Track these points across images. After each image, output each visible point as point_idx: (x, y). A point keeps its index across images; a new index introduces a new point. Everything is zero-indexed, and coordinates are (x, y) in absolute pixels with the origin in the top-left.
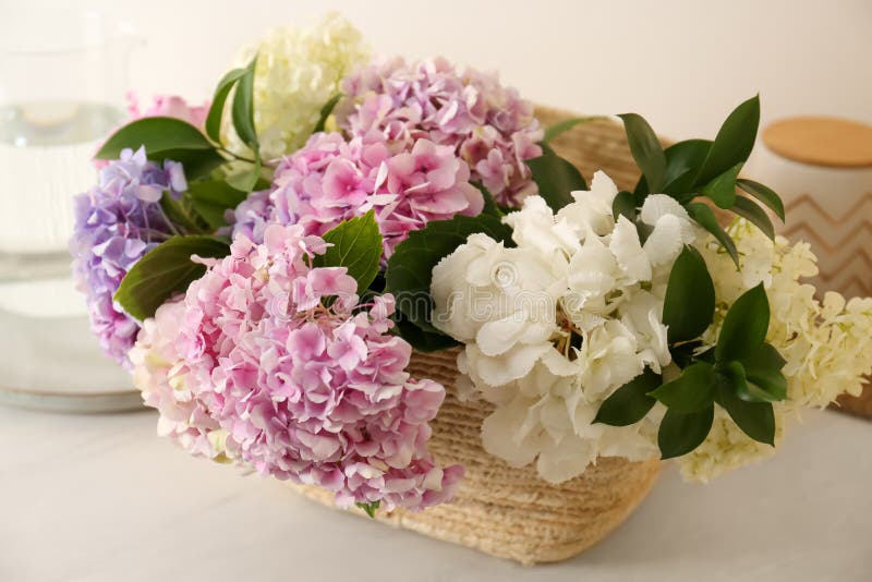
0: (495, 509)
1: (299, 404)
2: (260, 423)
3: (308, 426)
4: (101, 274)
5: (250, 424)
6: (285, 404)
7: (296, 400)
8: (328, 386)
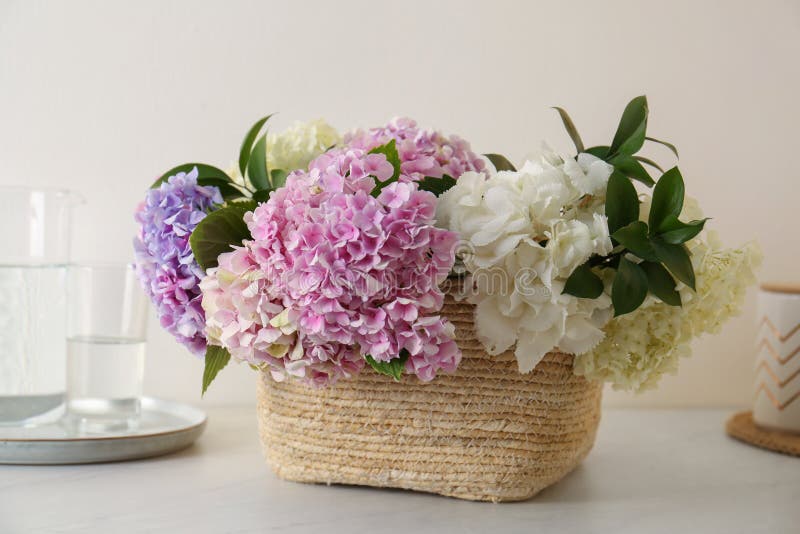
0: (471, 443)
1: (356, 247)
2: (325, 265)
3: (360, 267)
4: (171, 240)
5: (318, 268)
6: (345, 248)
7: (355, 239)
8: (379, 227)
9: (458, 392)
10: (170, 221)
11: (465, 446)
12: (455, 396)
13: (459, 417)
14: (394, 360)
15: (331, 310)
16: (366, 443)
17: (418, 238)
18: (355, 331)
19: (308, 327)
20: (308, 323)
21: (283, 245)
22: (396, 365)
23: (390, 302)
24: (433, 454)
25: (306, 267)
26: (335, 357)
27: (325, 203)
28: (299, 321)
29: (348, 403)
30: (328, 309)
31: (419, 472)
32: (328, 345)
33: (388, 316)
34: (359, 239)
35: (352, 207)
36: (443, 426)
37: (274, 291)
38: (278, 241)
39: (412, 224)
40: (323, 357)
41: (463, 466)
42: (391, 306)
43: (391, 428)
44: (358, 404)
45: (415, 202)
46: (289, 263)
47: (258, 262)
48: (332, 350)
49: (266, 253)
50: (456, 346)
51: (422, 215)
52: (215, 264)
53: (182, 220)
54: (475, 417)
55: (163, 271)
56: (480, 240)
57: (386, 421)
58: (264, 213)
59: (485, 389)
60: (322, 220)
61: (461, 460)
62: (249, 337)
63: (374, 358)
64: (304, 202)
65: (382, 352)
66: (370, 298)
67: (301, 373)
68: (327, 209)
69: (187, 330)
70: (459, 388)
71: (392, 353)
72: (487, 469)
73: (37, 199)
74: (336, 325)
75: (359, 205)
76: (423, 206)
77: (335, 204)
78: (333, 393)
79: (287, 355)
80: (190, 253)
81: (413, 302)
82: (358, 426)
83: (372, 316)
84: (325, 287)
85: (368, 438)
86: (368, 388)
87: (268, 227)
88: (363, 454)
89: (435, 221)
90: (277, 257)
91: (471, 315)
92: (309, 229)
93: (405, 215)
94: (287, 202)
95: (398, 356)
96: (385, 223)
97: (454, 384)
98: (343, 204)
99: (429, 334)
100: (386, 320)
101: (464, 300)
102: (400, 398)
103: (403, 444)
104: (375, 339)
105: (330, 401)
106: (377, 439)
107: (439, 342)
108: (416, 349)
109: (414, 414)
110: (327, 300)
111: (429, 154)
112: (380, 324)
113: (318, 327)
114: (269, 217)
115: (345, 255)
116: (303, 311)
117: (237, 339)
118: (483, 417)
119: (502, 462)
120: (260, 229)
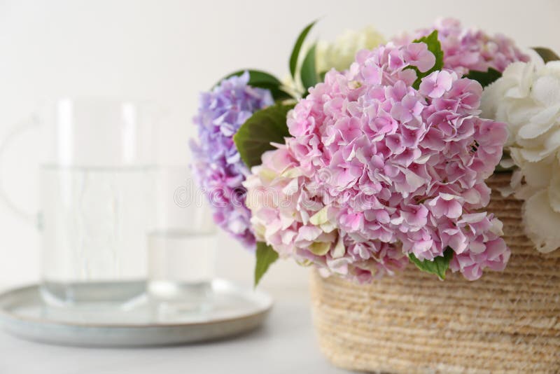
0: (520, 339)
1: (395, 140)
2: (363, 160)
3: (400, 162)
4: (219, 140)
5: (356, 164)
6: (383, 142)
7: (393, 132)
8: (420, 119)
9: (506, 288)
10: (219, 121)
11: (514, 342)
12: (503, 292)
13: (507, 314)
14: (437, 259)
15: (369, 207)
16: (413, 336)
17: (462, 129)
18: (396, 229)
19: (347, 225)
20: (347, 221)
21: (320, 141)
22: (441, 263)
23: (432, 198)
24: (480, 350)
25: (343, 162)
26: (377, 255)
27: (363, 97)
28: (339, 218)
29: (395, 297)
30: (367, 206)
31: (467, 367)
32: (370, 243)
33: (430, 212)
34: (398, 131)
35: (390, 99)
36: (489, 322)
37: (313, 188)
38: (315, 137)
39: (455, 114)
40: (365, 255)
41: (512, 362)
42: (433, 203)
43: (438, 323)
44: (405, 298)
45: (457, 91)
46: (326, 159)
47: (298, 159)
48: (374, 248)
49: (305, 149)
50: (504, 243)
51: (465, 105)
52: (259, 163)
53: (230, 120)
54: (523, 314)
55: (212, 170)
56: (527, 133)
57: (433, 316)
58: (303, 109)
59: (534, 286)
60: (360, 114)
61: (510, 356)
62: (290, 235)
63: (417, 256)
64: (343, 97)
65: (425, 250)
66: (411, 194)
67: (344, 271)
68: (365, 102)
69: (237, 227)
70: (506, 284)
71: (435, 251)
72: (537, 366)
73: (128, 111)
74: (376, 223)
75: (398, 96)
76: (468, 94)
77: (373, 97)
78: (380, 287)
79: (329, 252)
80: (236, 152)
81: (457, 198)
82: (405, 320)
83: (414, 212)
84: (364, 183)
85: (415, 331)
86: (414, 283)
87: (306, 122)
88: (410, 347)
89: (480, 111)
90: (314, 153)
91: (518, 211)
92: (347, 124)
93: (448, 105)
94: (326, 97)
95: (442, 255)
96: (425, 114)
97: (501, 281)
98: (382, 97)
99: (474, 232)
100: (428, 217)
101: (511, 195)
102: (445, 293)
103: (450, 339)
104: (418, 238)
105: (378, 295)
106: (423, 332)
107: (486, 240)
108: (461, 248)
109: (460, 310)
110: (365, 197)
111: (473, 51)
112: (422, 221)
113: (357, 225)
114: (308, 112)
115: (384, 150)
116: (342, 208)
117: (279, 236)
118: (533, 314)
119: (553, 360)
120: (298, 125)
